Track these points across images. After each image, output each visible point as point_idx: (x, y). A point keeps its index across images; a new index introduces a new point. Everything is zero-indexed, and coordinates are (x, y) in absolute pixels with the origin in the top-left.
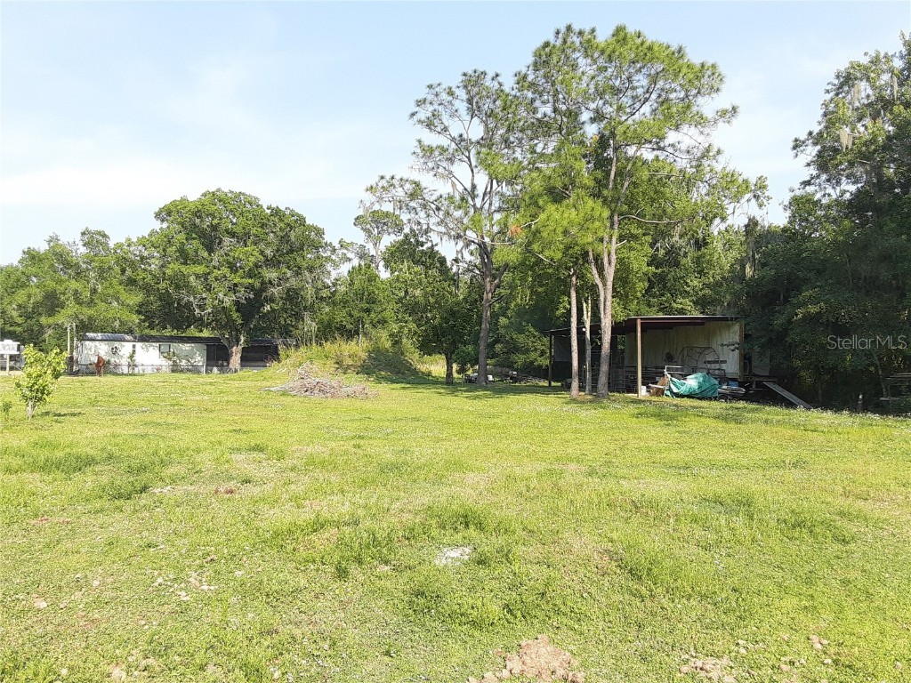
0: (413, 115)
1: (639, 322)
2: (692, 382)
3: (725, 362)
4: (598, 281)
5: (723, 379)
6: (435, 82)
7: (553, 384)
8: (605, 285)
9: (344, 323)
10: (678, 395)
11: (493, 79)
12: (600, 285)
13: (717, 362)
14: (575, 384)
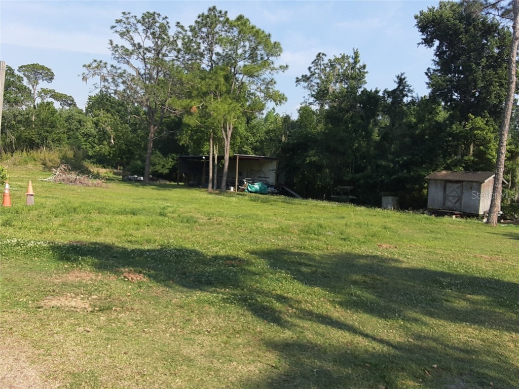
0: (113, 27)
1: (238, 157)
2: (257, 186)
3: (268, 178)
4: (225, 137)
5: (269, 186)
6: (127, 12)
7: (180, 183)
8: (227, 139)
9: (34, 139)
10: (251, 192)
11: (163, 19)
12: (225, 139)
13: (265, 177)
14: (210, 185)
